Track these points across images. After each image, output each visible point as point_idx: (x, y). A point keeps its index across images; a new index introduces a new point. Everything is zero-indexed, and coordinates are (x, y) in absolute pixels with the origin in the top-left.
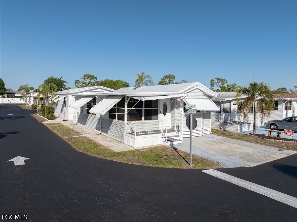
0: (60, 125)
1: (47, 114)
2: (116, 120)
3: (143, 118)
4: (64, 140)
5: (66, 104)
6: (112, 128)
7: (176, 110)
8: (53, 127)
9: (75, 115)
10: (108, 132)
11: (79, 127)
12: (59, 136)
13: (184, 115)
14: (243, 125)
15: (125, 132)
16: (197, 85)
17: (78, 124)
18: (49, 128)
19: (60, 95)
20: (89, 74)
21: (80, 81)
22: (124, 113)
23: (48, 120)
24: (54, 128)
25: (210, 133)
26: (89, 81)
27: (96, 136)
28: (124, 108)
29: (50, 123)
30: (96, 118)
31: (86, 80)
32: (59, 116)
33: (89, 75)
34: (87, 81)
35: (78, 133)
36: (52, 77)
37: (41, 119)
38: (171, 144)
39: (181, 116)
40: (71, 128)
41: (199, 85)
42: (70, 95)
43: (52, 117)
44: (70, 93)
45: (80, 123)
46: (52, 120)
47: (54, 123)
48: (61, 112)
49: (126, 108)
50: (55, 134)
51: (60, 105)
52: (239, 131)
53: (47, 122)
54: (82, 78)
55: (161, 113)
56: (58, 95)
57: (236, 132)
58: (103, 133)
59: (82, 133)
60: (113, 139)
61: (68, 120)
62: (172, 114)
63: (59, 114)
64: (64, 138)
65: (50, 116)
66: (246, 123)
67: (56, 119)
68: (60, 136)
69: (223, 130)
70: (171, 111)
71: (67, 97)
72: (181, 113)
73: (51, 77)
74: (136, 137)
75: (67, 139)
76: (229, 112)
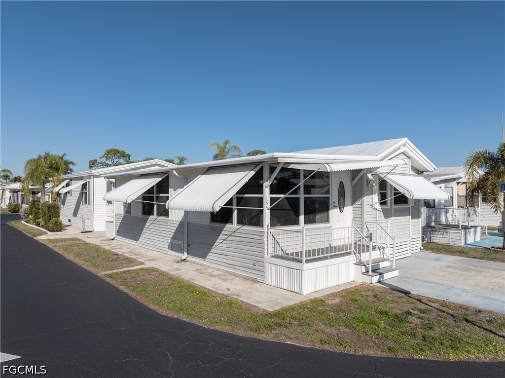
0: (77, 242)
1: (45, 220)
2: (234, 225)
3: (302, 218)
4: (104, 280)
5: (86, 199)
6: (220, 244)
7: (366, 199)
8: (63, 247)
9: (110, 219)
10: (207, 255)
11: (125, 246)
12: (87, 268)
13: (381, 210)
14: (467, 230)
15: (267, 256)
16: (404, 145)
17: (119, 238)
18: (54, 249)
19: (71, 180)
20: (116, 148)
21: (99, 161)
22: (262, 207)
23: (48, 232)
24: (69, 249)
25: (421, 249)
26: (115, 162)
27: (176, 266)
28: (263, 194)
29: (55, 239)
30: (169, 224)
31: (110, 159)
32: (68, 223)
33: (115, 150)
34: (113, 161)
35: (130, 261)
36: (46, 153)
37: (33, 231)
38: (379, 279)
39: (374, 213)
40: (107, 248)
41: (407, 145)
42: (95, 179)
43: (56, 225)
44: (95, 174)
45: (123, 237)
46: (57, 231)
47: (63, 237)
48: (75, 214)
49: (267, 195)
50: (74, 264)
51: (71, 201)
52: (463, 244)
53: (46, 237)
54: (103, 156)
55: (334, 206)
56: (66, 182)
57: (457, 244)
58: (191, 258)
59: (139, 260)
60: (225, 271)
61: (91, 232)
62: (356, 209)
63: (70, 221)
64: (101, 274)
65: (52, 223)
66: (472, 227)
67: (64, 230)
68: (90, 270)
69: (428, 242)
70: (353, 203)
71: (89, 182)
72: (375, 206)
73: (44, 154)
74: (306, 266)
75: (110, 276)
76: (432, 205)
